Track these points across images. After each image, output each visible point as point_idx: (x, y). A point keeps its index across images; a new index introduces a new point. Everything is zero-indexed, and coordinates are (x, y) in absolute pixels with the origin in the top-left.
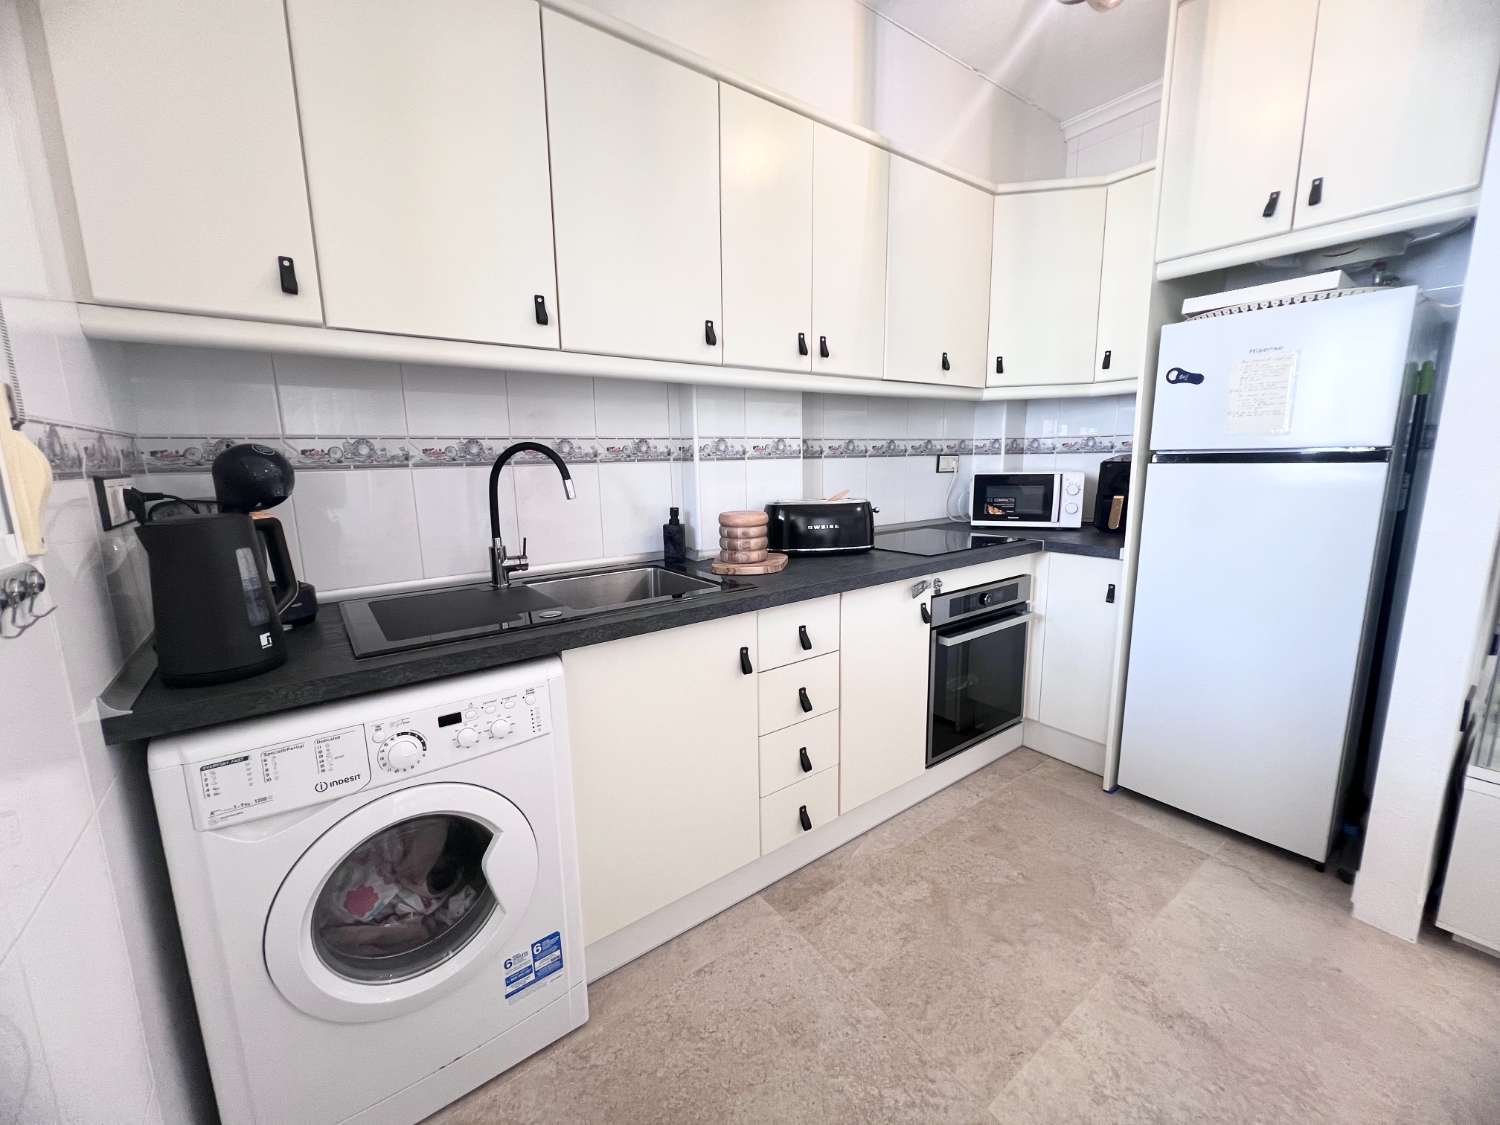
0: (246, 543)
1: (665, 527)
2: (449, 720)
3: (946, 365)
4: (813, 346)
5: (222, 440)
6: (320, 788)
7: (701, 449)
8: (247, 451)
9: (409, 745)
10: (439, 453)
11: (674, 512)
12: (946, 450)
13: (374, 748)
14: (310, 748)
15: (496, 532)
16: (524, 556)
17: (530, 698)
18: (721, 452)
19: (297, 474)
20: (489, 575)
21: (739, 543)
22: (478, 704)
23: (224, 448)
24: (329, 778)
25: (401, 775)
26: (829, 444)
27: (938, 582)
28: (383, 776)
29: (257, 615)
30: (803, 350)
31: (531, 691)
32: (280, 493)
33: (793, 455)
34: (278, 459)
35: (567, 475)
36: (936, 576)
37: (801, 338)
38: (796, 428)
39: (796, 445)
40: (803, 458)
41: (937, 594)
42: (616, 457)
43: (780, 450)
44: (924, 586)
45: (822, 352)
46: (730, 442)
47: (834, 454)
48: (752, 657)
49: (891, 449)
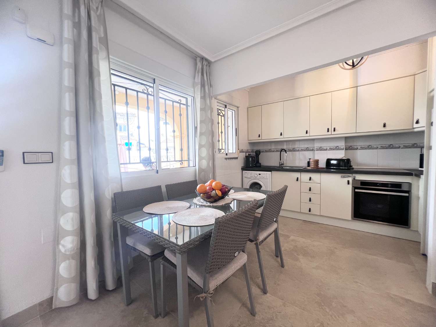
2: (260, 174)
3: (385, 126)
6: (250, 177)
7: (316, 149)
9: (256, 176)
10: (277, 150)
11: (310, 159)
14: (250, 173)
15: (280, 160)
16: (283, 163)
18: (321, 149)
20: (279, 166)
22: (262, 174)
27: (354, 177)
30: (328, 131)
31: (267, 174)
33: (342, 149)
35: (286, 153)
36: (354, 175)
37: (328, 129)
38: (342, 144)
39: (342, 147)
40: (346, 150)
41: (354, 179)
42: (302, 150)
43: (337, 148)
44: (349, 177)
45: (334, 130)
46: (323, 147)
47: (362, 148)
48: (299, 179)
49: (390, 147)
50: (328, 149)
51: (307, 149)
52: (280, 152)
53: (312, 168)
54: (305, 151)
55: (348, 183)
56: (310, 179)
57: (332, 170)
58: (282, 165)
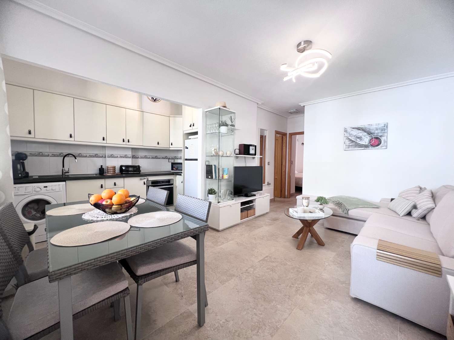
0: (19, 164)
1: (99, 168)
2: (46, 187)
3: (158, 144)
4: (126, 140)
5: (17, 152)
6: (25, 192)
7: (107, 156)
8: (21, 153)
9: (39, 189)
10: (55, 155)
11: (102, 166)
12: (171, 158)
13: (34, 189)
14: (24, 188)
15: (63, 167)
16: (68, 171)
17: (59, 186)
18: (112, 156)
19: (28, 157)
20: (62, 174)
21: (109, 170)
22: (50, 185)
23: (17, 153)
24: (26, 191)
25: (37, 193)
26: (140, 156)
27: (148, 178)
28: (34, 192)
29: (19, 172)
30: (124, 141)
31: (59, 185)
32: (25, 159)
33: (130, 158)
34: (25, 154)
35: (76, 159)
36: (147, 177)
37: (123, 139)
38: (129, 153)
39: (130, 156)
40: (132, 158)
41: (148, 180)
42: (91, 156)
43: (126, 157)
44: (144, 179)
45: (129, 142)
46: (114, 155)
47: (142, 158)
48: (104, 186)
49: (156, 158)
50: (119, 156)
51: (96, 156)
52: (63, 158)
53: (113, 174)
54: (93, 157)
55: (145, 184)
56: (115, 184)
57: (124, 175)
58: (66, 174)
